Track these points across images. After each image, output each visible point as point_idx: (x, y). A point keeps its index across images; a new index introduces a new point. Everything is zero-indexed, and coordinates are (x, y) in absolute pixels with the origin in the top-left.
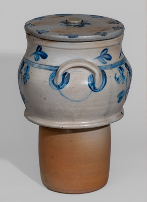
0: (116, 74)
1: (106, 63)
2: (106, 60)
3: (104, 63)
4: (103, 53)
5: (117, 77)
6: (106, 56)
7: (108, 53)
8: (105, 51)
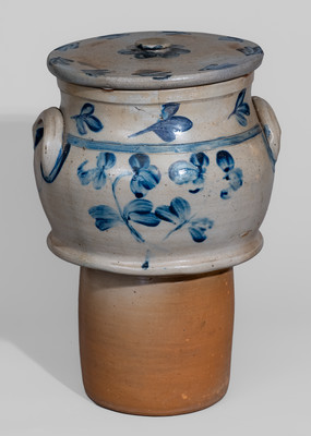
0: (85, 163)
1: (85, 133)
2: (87, 128)
3: (81, 133)
4: (84, 112)
5: (85, 169)
6: (90, 120)
7: (94, 114)
8: (89, 109)
